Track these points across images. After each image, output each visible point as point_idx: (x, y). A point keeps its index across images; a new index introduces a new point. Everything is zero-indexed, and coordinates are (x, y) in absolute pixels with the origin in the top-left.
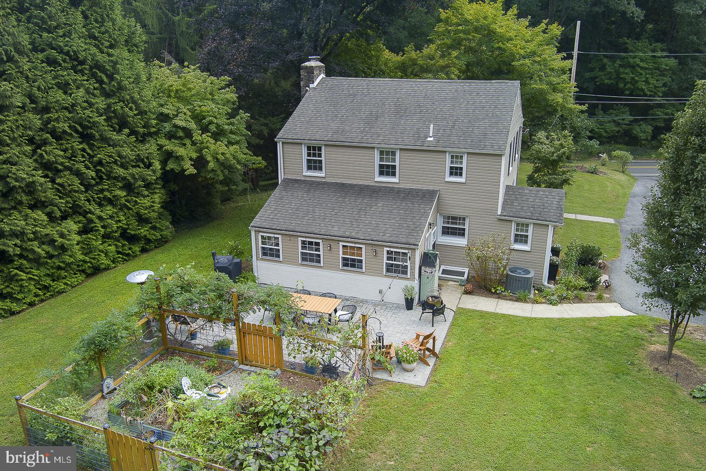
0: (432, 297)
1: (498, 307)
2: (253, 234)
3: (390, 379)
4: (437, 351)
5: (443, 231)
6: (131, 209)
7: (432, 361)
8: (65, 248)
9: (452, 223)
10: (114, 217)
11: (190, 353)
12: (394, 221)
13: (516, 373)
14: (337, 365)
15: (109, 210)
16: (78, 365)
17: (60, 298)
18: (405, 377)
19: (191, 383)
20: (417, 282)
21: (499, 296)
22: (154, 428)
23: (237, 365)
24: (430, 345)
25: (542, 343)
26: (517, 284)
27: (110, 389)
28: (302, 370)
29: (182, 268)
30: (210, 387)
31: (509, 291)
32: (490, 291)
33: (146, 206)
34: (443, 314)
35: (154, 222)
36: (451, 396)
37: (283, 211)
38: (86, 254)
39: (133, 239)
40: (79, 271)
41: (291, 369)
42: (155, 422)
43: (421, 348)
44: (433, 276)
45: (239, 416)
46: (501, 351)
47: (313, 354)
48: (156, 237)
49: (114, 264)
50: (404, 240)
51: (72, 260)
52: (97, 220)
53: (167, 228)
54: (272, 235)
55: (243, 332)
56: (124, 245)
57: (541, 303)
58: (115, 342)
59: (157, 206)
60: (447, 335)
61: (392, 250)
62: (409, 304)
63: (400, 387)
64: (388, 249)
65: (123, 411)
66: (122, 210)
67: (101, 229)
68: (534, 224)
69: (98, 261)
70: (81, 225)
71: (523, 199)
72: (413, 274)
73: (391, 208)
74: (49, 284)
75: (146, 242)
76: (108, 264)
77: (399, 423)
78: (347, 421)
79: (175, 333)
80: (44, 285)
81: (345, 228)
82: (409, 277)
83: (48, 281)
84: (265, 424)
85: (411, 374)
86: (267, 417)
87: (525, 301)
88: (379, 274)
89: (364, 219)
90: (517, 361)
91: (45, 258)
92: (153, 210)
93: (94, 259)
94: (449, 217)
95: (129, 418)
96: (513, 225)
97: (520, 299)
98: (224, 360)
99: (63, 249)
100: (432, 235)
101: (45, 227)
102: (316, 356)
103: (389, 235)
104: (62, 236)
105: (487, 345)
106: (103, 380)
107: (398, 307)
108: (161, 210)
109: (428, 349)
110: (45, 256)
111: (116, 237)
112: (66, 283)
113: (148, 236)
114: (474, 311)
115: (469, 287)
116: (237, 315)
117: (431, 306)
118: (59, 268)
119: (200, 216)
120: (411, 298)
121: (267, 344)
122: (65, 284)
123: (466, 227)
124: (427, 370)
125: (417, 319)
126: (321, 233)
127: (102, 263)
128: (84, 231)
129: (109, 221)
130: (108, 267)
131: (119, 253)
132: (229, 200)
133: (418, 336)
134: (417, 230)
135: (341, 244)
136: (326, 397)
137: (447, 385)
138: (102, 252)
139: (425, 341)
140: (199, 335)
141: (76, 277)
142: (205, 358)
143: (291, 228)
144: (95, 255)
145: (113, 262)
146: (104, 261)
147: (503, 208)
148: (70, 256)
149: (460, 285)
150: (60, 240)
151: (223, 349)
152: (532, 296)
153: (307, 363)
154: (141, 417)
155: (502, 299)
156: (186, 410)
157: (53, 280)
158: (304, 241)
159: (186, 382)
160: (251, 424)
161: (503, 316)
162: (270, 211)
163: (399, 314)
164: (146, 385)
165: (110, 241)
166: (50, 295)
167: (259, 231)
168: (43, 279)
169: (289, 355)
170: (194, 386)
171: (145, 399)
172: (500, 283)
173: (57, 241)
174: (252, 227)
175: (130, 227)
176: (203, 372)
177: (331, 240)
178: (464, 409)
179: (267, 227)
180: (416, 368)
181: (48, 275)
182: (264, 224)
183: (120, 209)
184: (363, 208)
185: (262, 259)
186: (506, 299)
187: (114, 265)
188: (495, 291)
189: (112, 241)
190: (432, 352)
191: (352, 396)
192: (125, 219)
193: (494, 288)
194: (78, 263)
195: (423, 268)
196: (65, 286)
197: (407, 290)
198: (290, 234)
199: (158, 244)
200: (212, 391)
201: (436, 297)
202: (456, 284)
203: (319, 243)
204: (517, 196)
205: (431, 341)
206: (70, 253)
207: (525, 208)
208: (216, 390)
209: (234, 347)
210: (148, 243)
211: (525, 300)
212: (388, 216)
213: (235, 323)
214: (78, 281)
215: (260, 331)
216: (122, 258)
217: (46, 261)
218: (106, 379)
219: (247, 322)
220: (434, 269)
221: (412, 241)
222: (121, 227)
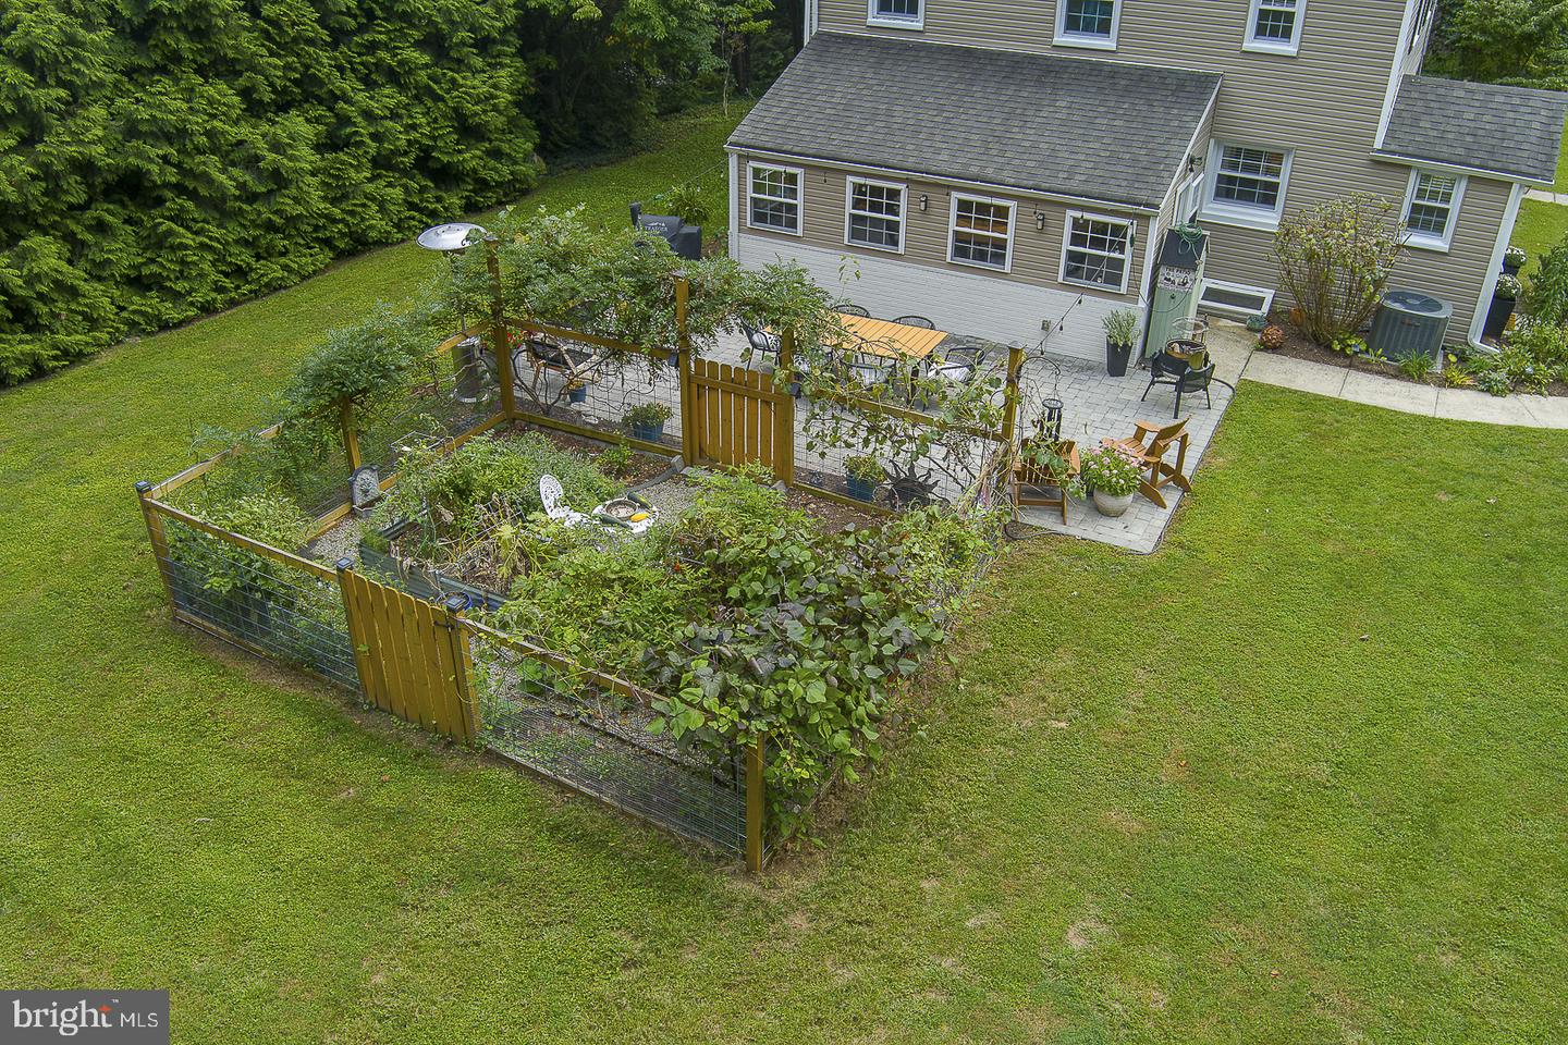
0: (1181, 343)
1: (1348, 387)
2: (733, 162)
3: (1061, 529)
4: (1186, 472)
5: (1217, 187)
6: (441, 99)
7: (1171, 498)
8: (285, 179)
9: (1246, 168)
10: (400, 117)
11: (567, 432)
12: (1097, 146)
13: (1394, 545)
14: (931, 482)
15: (389, 96)
16: (289, 426)
17: (272, 301)
18: (1102, 530)
19: (562, 492)
20: (1142, 304)
21: (1350, 361)
22: (466, 588)
23: (679, 467)
24: (1169, 457)
25: (1466, 481)
26: (1403, 334)
27: (370, 498)
28: (840, 490)
29: (553, 217)
30: (608, 503)
31: (1379, 352)
32: (1329, 347)
33: (477, 95)
34: (1206, 389)
35: (496, 139)
36: (1220, 582)
37: (812, 109)
38: (334, 201)
39: (446, 176)
40: (317, 240)
41: (812, 484)
42: (471, 574)
43: (1148, 459)
44: (1188, 294)
45: (678, 570)
46: (1356, 489)
47: (870, 450)
48: (500, 176)
49: (399, 232)
50: (1121, 193)
51: (300, 210)
52: (359, 119)
53: (527, 158)
54: (781, 168)
55: (699, 385)
56: (423, 189)
57: (1461, 387)
58: (381, 377)
59: (504, 98)
60: (1213, 442)
61: (1087, 216)
62: (1117, 360)
63: (1087, 551)
64: (1078, 214)
65: (395, 546)
66: (421, 102)
67: (368, 141)
68: (1471, 179)
69: (363, 219)
70: (320, 128)
71: (1449, 113)
72: (1135, 284)
73: (1091, 114)
74: (248, 264)
75: (477, 187)
76: (385, 231)
77: (1083, 632)
78: (956, 606)
79: (534, 387)
80: (237, 264)
81: (969, 155)
82: (1123, 290)
83: (244, 257)
84: (743, 593)
85: (1117, 524)
86: (750, 574)
87: (1420, 379)
88: (1047, 281)
89: (1020, 136)
90: (1397, 516)
91: (237, 198)
92: (494, 105)
93: (352, 213)
94: (1237, 152)
95: (408, 561)
96: (1413, 180)
97: (1407, 372)
98: (647, 453)
99: (279, 179)
100: (1192, 190)
101: (236, 123)
102: (877, 453)
103: (1083, 177)
104: (276, 147)
105: (1318, 472)
106: (353, 472)
107: (1087, 368)
108: (514, 111)
109: (1165, 469)
110: (237, 193)
111: (405, 165)
112: (287, 266)
113: (483, 173)
114: (1283, 391)
115: (1275, 333)
116: (684, 338)
117: (1178, 366)
118: (270, 227)
119: (608, 140)
120: (1125, 345)
121: (755, 418)
122: (285, 267)
123: (1283, 180)
124: (1159, 519)
125: (1135, 398)
126: (906, 165)
127: (371, 227)
128: (330, 143)
129: (389, 124)
130: (387, 239)
131: (412, 206)
132: (678, 111)
133: (1140, 433)
134: (1155, 170)
135: (955, 195)
136: (904, 541)
137: (1212, 556)
138: (373, 199)
139: (1162, 443)
140: (589, 391)
141: (311, 255)
142: (603, 445)
143: (829, 149)
144: (355, 205)
145: (399, 226)
146: (377, 223)
147: (1390, 134)
148: (297, 200)
149: (1249, 329)
150: (271, 156)
151: (645, 426)
152: (1438, 368)
153: (852, 472)
154: (437, 561)
155: (1358, 369)
156: (546, 552)
157: (258, 257)
158: (861, 186)
159: (550, 489)
160: (706, 589)
161: (1361, 408)
162: (779, 110)
163: (1090, 383)
164: (450, 483)
165: (391, 176)
166: (251, 292)
167: (749, 158)
168: (235, 250)
169: (810, 447)
170: (569, 501)
171: (448, 517)
172: (1355, 329)
173: (264, 158)
174: (731, 144)
175: (440, 144)
176: (593, 471)
177: (930, 186)
178: (1254, 616)
179: (770, 145)
180: (1130, 510)
181: (245, 243)
182: (763, 138)
183: (416, 97)
184: (1019, 111)
185: (752, 231)
186: (1370, 371)
187: (400, 236)
188: (1343, 350)
189: (397, 175)
190: (1175, 475)
191: (971, 546)
192: (428, 124)
193: (1341, 341)
194: (314, 222)
195: (1163, 270)
196: (286, 274)
197: (1117, 325)
198: (827, 169)
199: (506, 195)
200: (614, 513)
201: (1192, 345)
202: (1239, 327)
203: (899, 191)
204: (1432, 104)
205: (1174, 445)
206: (293, 191)
207: (1451, 136)
208: (623, 512)
209: (674, 427)
210: (482, 191)
211: (1420, 377)
212: (1082, 131)
213: (678, 361)
214: (315, 265)
215: (737, 384)
216: (421, 221)
217: (240, 208)
218: (360, 470)
219: (707, 359)
220: (1192, 276)
221: (1143, 196)
222: (417, 141)
